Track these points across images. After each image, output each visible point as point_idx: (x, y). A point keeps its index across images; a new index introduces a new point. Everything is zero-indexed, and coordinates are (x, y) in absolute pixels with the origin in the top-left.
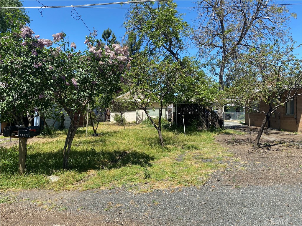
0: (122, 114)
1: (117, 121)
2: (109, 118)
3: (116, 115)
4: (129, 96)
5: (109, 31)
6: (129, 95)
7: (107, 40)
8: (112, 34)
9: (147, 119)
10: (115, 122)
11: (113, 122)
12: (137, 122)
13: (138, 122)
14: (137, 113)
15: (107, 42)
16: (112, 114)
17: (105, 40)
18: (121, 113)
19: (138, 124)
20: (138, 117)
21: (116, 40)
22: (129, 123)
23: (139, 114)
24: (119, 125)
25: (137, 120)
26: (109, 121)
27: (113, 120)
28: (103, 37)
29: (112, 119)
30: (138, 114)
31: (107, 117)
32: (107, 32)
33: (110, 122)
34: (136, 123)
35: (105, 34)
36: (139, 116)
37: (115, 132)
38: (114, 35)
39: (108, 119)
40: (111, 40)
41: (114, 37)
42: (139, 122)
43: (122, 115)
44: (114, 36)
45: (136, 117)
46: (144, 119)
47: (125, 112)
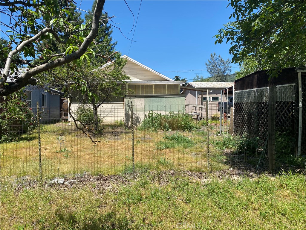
2: (66, 114)
3: (82, 110)
9: (148, 117)
12: (128, 123)
13: (130, 123)
16: (74, 107)
18: (93, 104)
20: (130, 113)
22: (112, 126)
25: (127, 120)
26: (67, 120)
30: (129, 107)
31: (63, 112)
33: (69, 124)
36: (132, 111)
42: (132, 124)
43: (96, 109)
45: (126, 114)
46: (142, 118)
47: (102, 103)
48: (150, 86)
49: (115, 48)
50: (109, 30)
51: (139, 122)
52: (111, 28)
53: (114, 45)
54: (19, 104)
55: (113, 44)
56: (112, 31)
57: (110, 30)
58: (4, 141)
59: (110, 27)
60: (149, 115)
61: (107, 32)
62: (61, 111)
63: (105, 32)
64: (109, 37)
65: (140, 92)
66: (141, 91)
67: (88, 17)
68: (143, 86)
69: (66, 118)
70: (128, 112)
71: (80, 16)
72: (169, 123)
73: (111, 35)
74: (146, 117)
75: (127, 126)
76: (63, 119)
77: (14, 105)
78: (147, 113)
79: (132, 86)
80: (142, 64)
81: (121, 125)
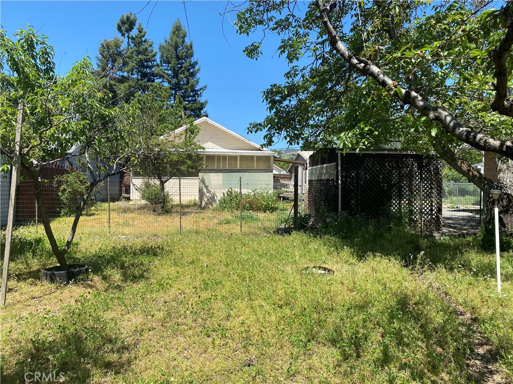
0: (162, 183)
1: (148, 199)
2: (128, 191)
3: (147, 185)
4: (183, 137)
5: (132, 18)
6: (181, 134)
7: (126, 35)
8: (137, 26)
9: (226, 195)
10: (144, 202)
11: (139, 203)
12: (201, 202)
13: (204, 203)
14: (203, 181)
15: (126, 40)
16: (137, 182)
17: (123, 35)
18: (160, 178)
19: (204, 208)
20: (205, 190)
21: (145, 38)
22: (182, 206)
23: (207, 184)
24: (154, 211)
25: (201, 198)
26: (129, 199)
27: (139, 198)
28: (119, 28)
29: (135, 195)
30: (204, 184)
31: (124, 188)
32: (128, 18)
33: (131, 203)
34: (199, 207)
35: (123, 23)
36: (207, 187)
37: (151, 251)
38: (142, 27)
39: (126, 195)
40: (134, 37)
41: (140, 31)
42: (206, 203)
43: (163, 185)
44: (142, 29)
45: (201, 191)
46: (219, 196)
47: (170, 178)
48: (234, 158)
49: (203, 94)
50: (194, 67)
51: (215, 201)
52: (198, 65)
53: (201, 91)
54: (79, 178)
55: (201, 89)
56: (199, 70)
57: (197, 67)
58: (64, 215)
59: (196, 63)
60: (227, 193)
61: (191, 70)
62: (121, 187)
63: (188, 70)
64: (195, 78)
65: (221, 165)
66: (223, 164)
67: (164, 48)
68: (224, 157)
69: (128, 196)
70: (202, 189)
71: (151, 46)
72: (250, 203)
73: (198, 75)
74: (224, 195)
75: (200, 206)
76: (123, 198)
77: (75, 178)
78: (225, 191)
79: (211, 158)
80: (226, 129)
81: (195, 205)
